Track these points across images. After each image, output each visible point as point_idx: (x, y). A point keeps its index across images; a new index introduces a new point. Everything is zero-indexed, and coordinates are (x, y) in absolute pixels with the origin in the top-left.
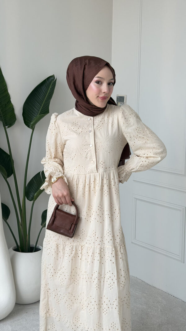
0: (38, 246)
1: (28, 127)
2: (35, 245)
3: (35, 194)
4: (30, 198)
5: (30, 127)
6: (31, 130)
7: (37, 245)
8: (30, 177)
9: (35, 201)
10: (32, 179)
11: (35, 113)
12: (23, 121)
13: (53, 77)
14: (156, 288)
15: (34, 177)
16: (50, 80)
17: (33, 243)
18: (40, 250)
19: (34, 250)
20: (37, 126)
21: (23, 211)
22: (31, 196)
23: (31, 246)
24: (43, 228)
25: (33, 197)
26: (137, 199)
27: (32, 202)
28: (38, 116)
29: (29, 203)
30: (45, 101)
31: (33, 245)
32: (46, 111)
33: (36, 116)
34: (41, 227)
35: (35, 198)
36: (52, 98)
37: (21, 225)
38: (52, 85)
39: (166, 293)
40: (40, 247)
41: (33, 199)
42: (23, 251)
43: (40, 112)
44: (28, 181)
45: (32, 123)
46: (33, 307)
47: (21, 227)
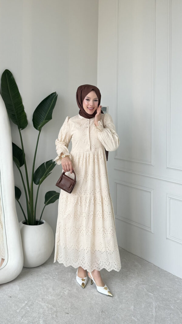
0: (42, 221)
1: (37, 129)
2: (39, 219)
3: (41, 180)
4: (37, 182)
5: (38, 129)
6: (38, 132)
7: (41, 219)
8: (37, 166)
9: (40, 185)
10: (39, 168)
11: (41, 119)
12: (33, 125)
13: (55, 93)
14: (133, 254)
15: (40, 166)
16: (53, 95)
17: (38, 218)
18: (43, 223)
19: (39, 223)
20: (43, 128)
21: (31, 192)
22: (38, 181)
23: (36, 220)
24: (46, 206)
25: (39, 181)
26: (117, 183)
27: (38, 185)
28: (44, 121)
29: (35, 186)
30: (50, 110)
31: (38, 219)
32: (49, 118)
33: (42, 121)
34: (44, 205)
35: (40, 182)
36: (54, 109)
37: (29, 204)
38: (55, 99)
39: (141, 258)
40: (44, 221)
41: (39, 183)
42: (30, 224)
43: (46, 119)
44: (35, 170)
45: (39, 126)
46: (37, 270)
47: (29, 205)
